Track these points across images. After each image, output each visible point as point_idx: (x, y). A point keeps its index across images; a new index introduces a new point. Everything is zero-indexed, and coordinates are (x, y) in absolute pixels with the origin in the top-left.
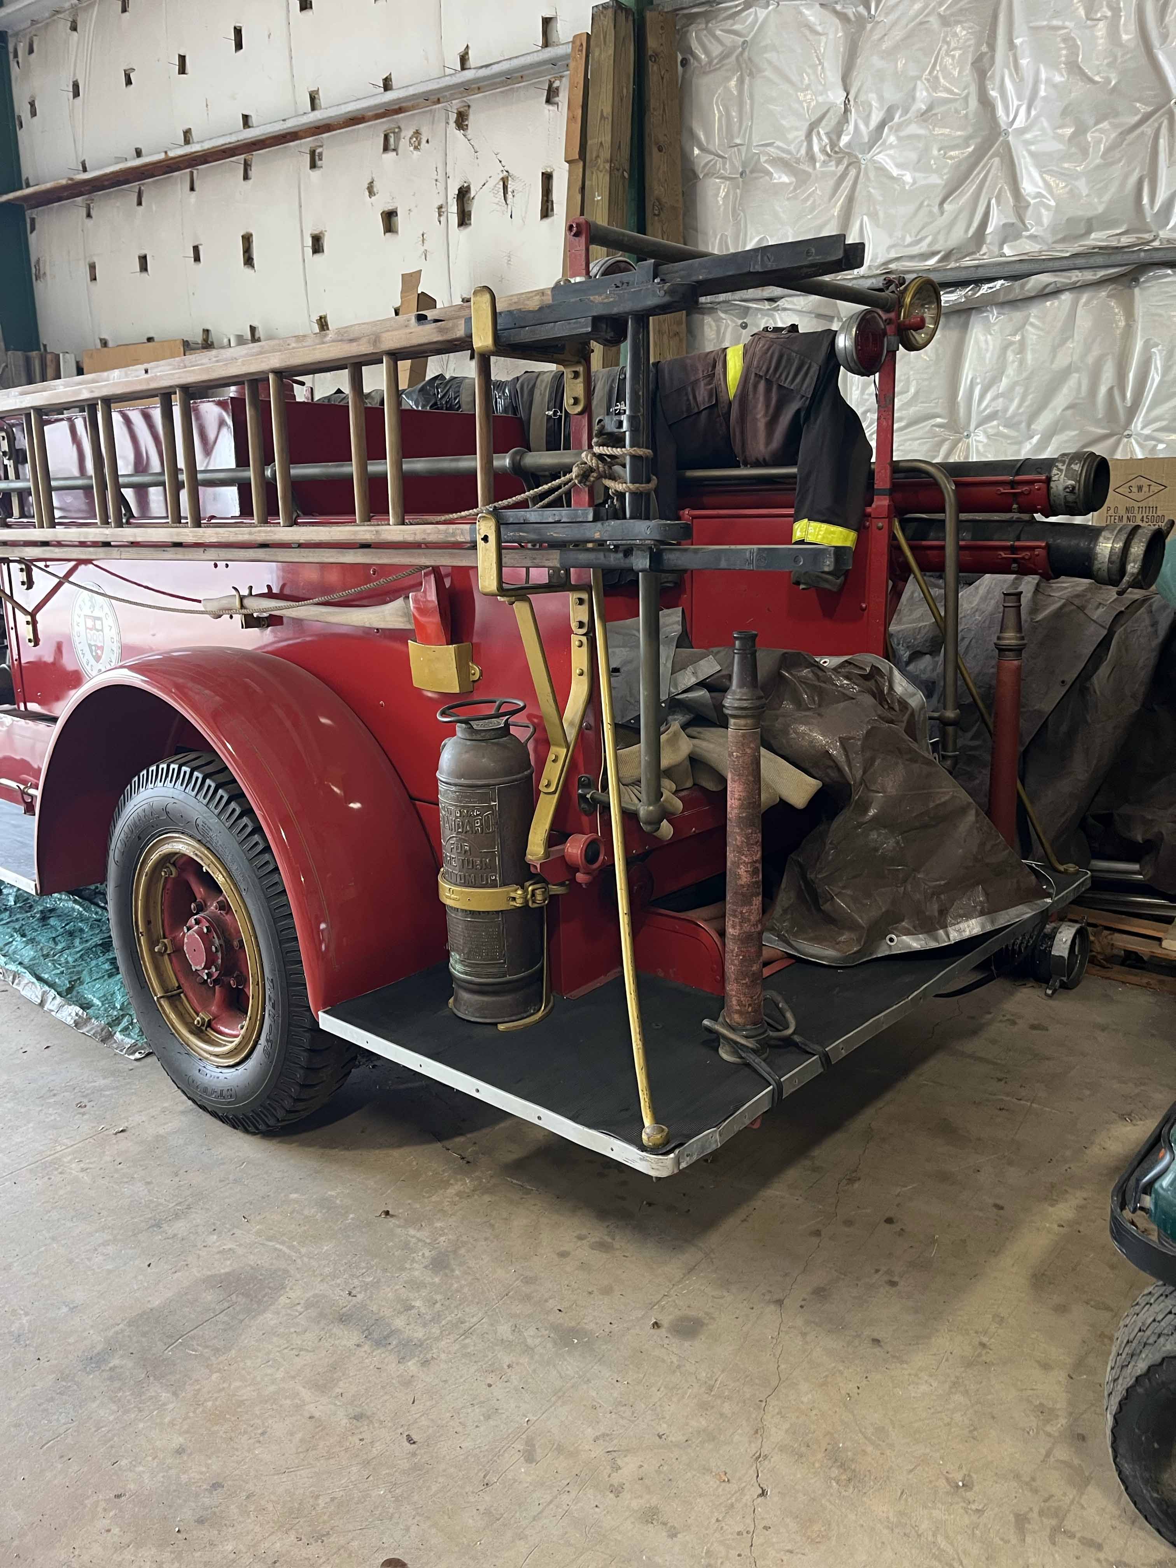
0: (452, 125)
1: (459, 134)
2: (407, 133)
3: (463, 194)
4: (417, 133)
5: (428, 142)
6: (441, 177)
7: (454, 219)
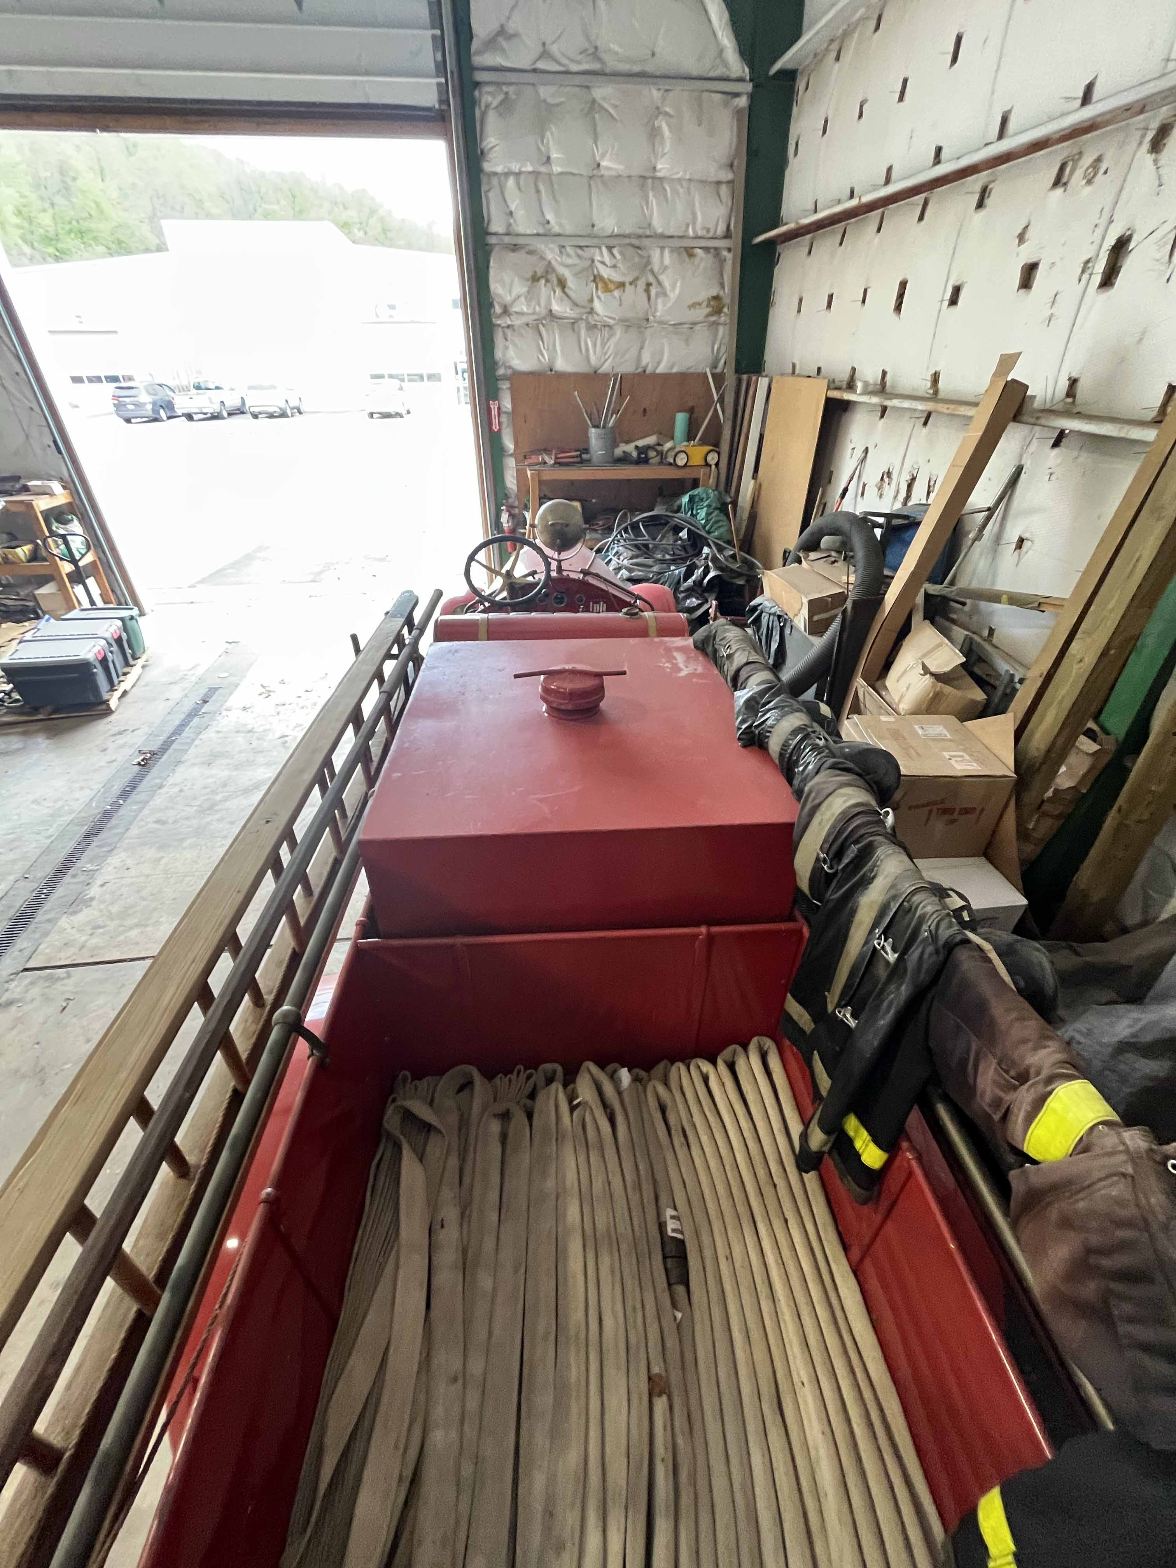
0: (1146, 145)
1: (1150, 158)
2: (1087, 161)
3: (1121, 247)
4: (1099, 160)
5: (1105, 172)
6: (1103, 222)
7: (1097, 279)
